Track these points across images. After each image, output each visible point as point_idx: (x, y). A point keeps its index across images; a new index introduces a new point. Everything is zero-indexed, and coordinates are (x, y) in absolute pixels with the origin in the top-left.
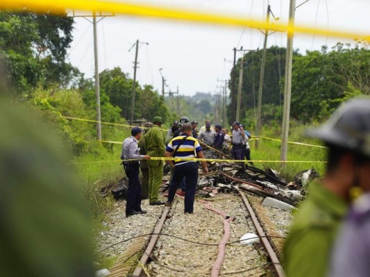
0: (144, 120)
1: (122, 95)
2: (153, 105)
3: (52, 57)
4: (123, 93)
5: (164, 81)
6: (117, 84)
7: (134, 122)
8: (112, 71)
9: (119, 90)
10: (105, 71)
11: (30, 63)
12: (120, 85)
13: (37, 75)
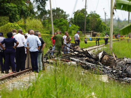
0: (92, 31)
1: (82, 21)
2: (97, 25)
3: (40, 5)
4: (83, 20)
5: (105, 14)
6: (79, 16)
7: (86, 33)
8: (81, 10)
9: (80, 18)
10: (78, 10)
11: (23, 8)
12: (81, 16)
13: (26, 13)
